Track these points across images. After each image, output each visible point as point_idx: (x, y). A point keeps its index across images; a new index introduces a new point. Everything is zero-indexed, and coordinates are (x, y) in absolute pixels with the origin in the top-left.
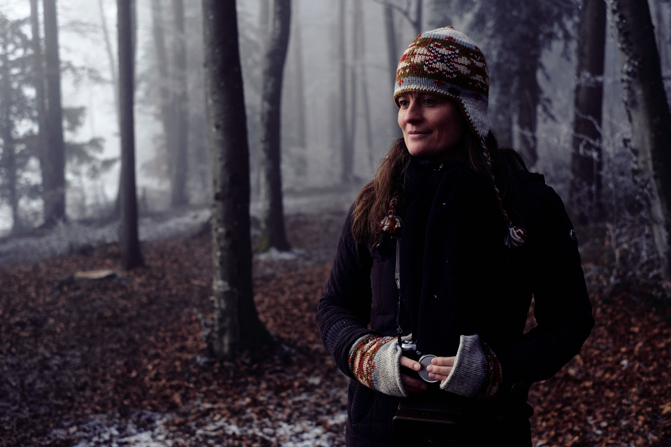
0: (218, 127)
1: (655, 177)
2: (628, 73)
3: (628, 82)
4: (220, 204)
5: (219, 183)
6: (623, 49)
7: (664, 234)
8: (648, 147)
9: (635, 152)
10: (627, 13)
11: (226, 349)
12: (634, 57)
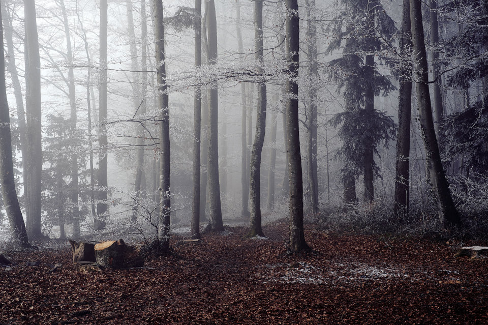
0: (293, 173)
1: (439, 194)
2: (428, 157)
3: (428, 159)
4: (293, 199)
5: (293, 192)
6: (426, 148)
7: (442, 214)
8: (436, 183)
9: (431, 185)
10: (428, 135)
11: (296, 249)
12: (431, 151)
